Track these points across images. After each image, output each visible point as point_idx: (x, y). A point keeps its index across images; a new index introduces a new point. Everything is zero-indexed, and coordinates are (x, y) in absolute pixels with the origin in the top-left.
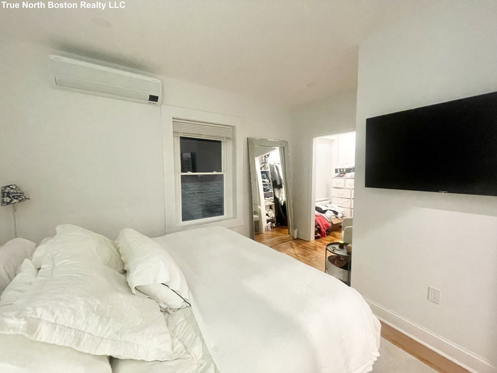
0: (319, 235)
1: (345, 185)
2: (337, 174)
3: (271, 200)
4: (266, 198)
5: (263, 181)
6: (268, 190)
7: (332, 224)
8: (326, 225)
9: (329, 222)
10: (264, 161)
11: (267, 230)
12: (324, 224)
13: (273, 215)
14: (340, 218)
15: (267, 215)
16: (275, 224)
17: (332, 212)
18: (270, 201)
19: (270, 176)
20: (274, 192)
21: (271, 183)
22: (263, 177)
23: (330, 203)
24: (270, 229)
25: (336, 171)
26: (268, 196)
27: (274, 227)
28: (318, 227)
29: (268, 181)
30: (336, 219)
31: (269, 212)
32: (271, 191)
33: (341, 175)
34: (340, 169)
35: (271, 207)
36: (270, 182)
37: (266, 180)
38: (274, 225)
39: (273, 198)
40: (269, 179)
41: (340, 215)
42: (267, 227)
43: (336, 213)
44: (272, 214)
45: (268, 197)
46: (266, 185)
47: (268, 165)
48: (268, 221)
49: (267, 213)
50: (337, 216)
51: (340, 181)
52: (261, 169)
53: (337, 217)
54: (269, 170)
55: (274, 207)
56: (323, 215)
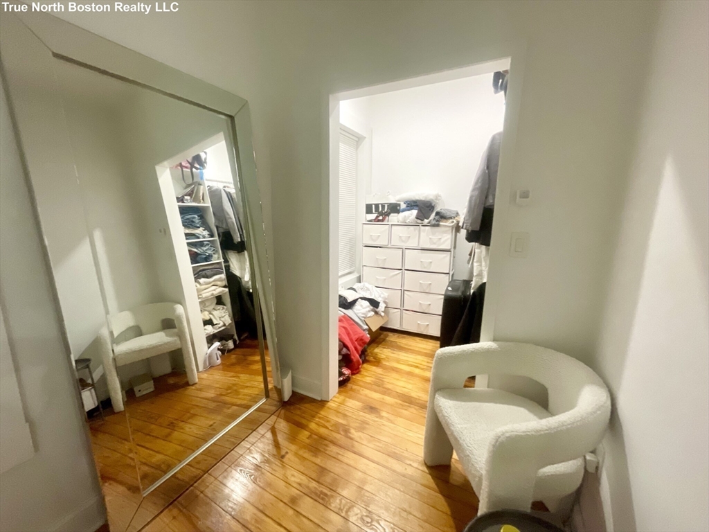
0: (346, 372)
1: (390, 240)
2: (373, 216)
3: (219, 283)
4: (202, 280)
5: (187, 235)
6: (208, 258)
7: (370, 330)
8: (361, 340)
9: (364, 330)
10: (190, 181)
11: (210, 366)
12: (354, 338)
13: (228, 320)
14: (383, 314)
15: (208, 322)
16: (235, 342)
17: (367, 303)
18: (216, 286)
19: (212, 220)
20: (226, 261)
21: (216, 238)
22: (187, 224)
23: (359, 280)
24: (219, 361)
25: (369, 209)
26: (208, 273)
27: (230, 351)
28: (345, 350)
29: (206, 233)
30: (377, 317)
31: (215, 313)
32: (218, 258)
33: (381, 218)
34: (377, 206)
35: (219, 300)
36: (212, 235)
37: (201, 231)
38: (231, 344)
39: (223, 276)
40: (208, 228)
41: (382, 307)
42: (210, 357)
43: (374, 303)
44: (223, 317)
45: (207, 277)
46: (201, 244)
47: (203, 190)
48: (211, 339)
49: (207, 318)
50: (377, 310)
51: (378, 233)
52: (180, 199)
53: (376, 313)
54: (208, 204)
55: (227, 300)
56: (349, 312)
